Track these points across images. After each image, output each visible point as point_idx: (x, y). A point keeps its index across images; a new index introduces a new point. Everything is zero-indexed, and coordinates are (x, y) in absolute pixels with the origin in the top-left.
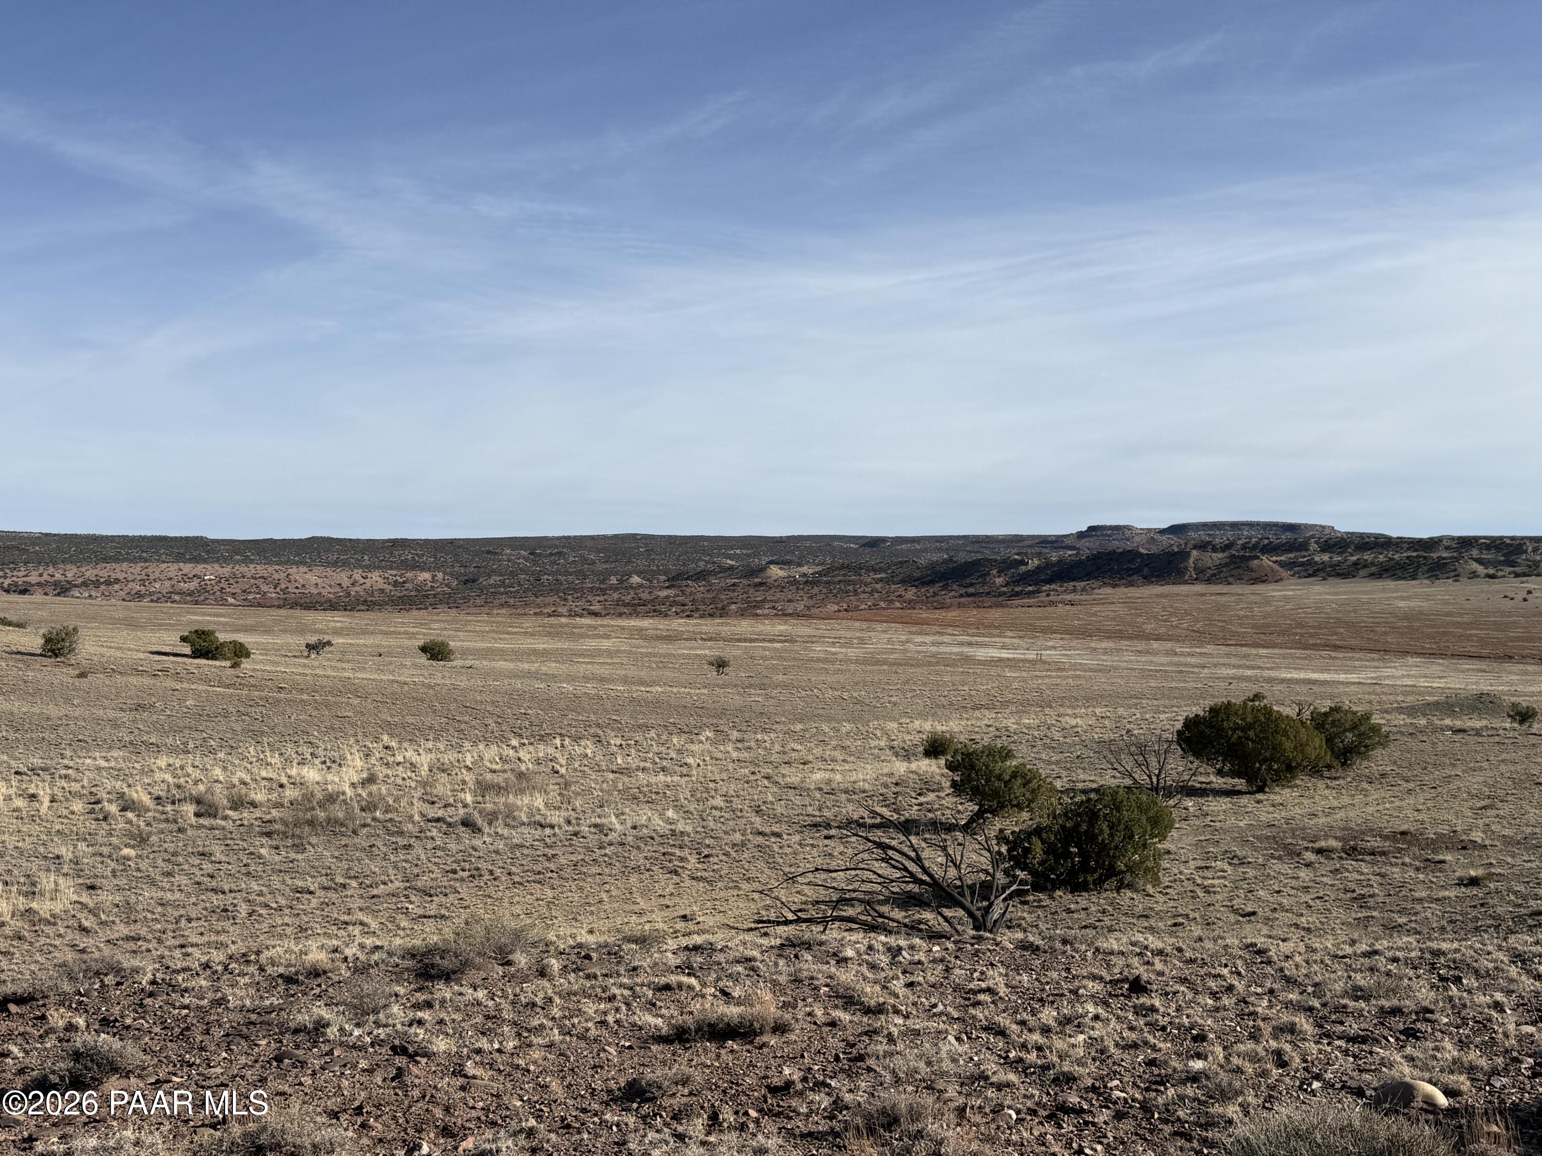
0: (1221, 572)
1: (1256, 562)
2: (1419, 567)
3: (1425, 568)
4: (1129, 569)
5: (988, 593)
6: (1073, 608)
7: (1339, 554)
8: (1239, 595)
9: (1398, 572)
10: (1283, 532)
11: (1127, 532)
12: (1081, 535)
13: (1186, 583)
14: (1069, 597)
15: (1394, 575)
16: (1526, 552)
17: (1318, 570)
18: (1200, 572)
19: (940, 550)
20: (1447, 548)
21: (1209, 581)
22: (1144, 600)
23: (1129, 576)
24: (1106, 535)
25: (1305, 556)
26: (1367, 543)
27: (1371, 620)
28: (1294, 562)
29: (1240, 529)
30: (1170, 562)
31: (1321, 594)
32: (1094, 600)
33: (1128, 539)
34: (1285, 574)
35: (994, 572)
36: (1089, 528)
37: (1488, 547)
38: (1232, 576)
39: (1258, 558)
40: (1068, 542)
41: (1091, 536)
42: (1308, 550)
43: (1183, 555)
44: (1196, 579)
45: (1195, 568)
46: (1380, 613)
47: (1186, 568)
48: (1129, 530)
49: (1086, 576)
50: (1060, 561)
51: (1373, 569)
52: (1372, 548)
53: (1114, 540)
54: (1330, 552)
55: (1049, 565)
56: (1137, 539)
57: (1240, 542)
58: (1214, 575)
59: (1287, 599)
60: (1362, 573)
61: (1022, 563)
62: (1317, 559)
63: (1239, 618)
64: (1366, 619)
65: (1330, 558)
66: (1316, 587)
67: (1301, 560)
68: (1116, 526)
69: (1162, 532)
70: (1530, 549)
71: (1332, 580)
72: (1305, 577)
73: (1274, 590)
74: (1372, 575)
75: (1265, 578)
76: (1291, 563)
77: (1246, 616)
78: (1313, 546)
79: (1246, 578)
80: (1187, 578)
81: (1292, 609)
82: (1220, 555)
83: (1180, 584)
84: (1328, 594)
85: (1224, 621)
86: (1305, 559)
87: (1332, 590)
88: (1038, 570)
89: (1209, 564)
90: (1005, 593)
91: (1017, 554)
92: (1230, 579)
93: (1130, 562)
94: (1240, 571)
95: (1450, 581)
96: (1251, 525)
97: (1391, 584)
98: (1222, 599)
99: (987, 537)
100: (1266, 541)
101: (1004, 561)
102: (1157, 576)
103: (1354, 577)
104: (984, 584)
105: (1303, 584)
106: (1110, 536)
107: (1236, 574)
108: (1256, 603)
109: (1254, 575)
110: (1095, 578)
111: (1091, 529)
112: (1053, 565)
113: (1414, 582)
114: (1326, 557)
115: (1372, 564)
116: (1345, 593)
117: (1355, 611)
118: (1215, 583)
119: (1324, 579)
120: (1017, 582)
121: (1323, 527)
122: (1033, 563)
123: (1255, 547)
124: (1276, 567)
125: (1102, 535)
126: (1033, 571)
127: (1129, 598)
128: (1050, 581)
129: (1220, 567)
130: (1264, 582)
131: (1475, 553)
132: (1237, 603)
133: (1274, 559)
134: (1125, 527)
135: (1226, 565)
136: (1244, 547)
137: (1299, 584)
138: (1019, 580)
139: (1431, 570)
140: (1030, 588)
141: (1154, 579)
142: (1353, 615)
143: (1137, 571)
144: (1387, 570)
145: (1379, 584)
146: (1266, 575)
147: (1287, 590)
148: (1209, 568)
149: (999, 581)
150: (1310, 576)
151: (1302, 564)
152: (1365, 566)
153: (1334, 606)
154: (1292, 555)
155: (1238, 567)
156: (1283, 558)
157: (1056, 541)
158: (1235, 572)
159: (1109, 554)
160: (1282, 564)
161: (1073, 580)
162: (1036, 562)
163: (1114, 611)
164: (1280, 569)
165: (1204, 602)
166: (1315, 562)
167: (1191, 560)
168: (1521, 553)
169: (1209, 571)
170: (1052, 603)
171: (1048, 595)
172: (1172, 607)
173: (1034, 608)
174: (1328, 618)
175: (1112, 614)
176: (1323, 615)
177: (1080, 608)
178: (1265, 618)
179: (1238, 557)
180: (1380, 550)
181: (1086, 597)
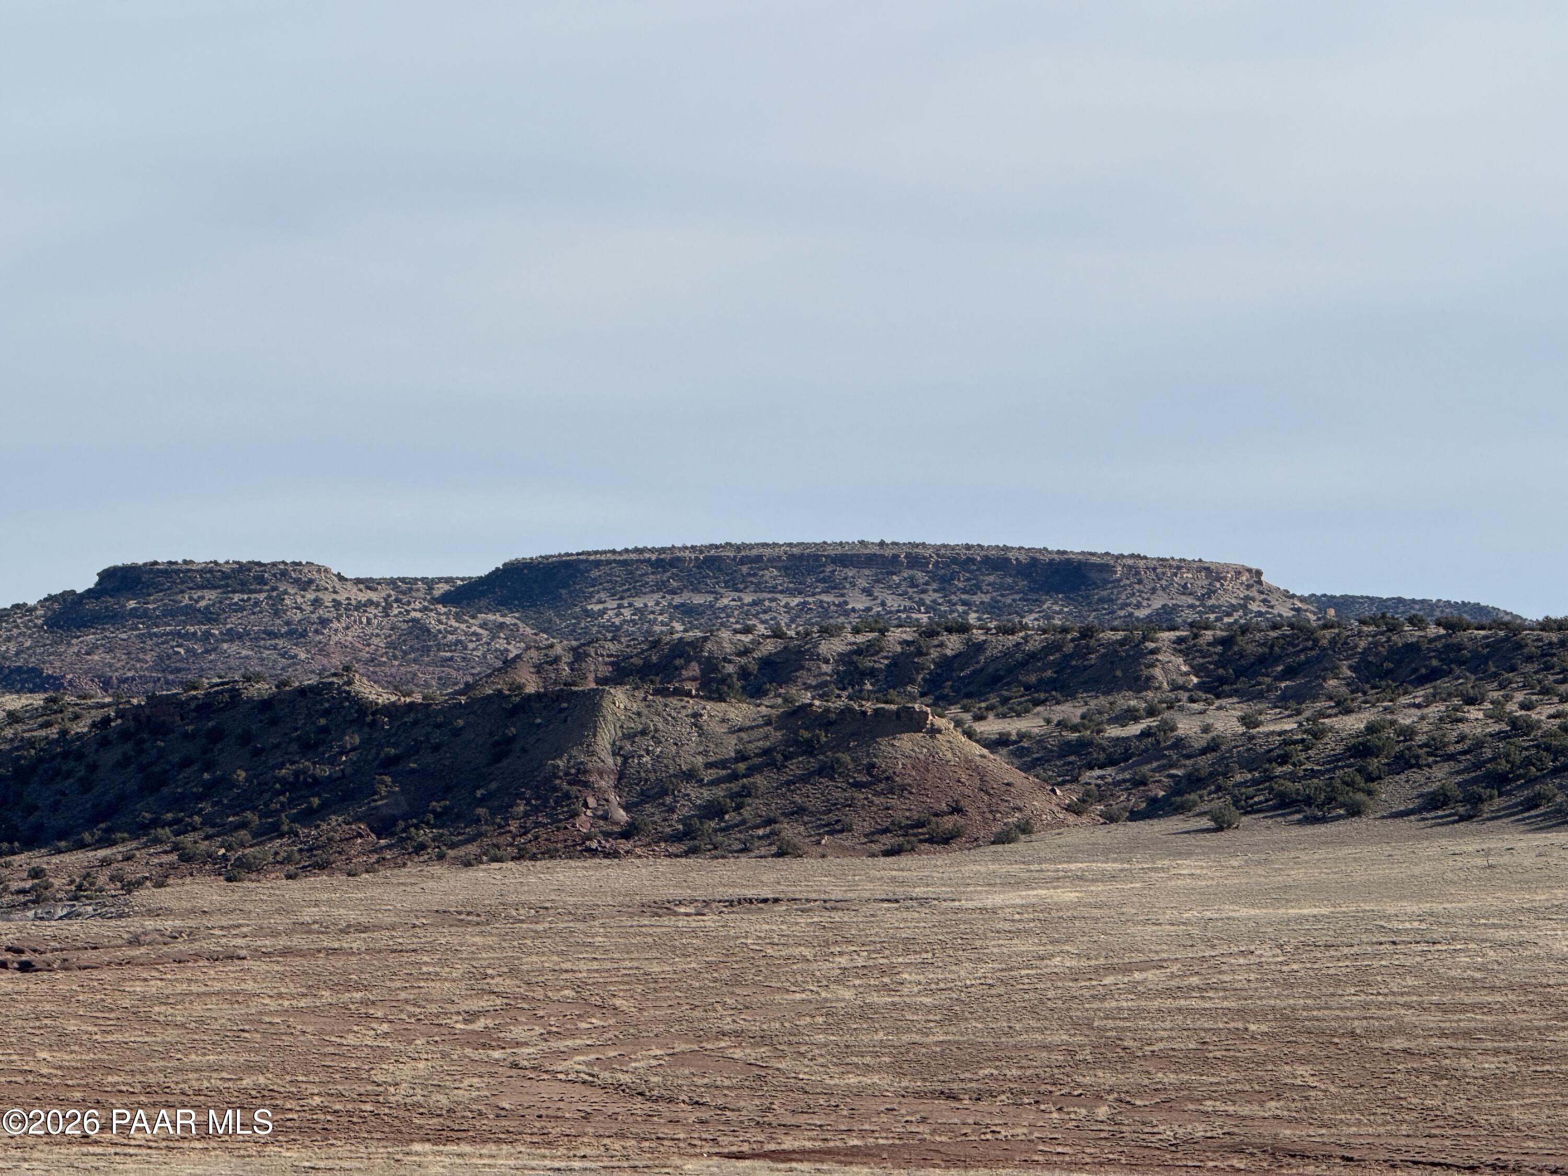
0: (746, 792)
1: (906, 743)
4: (303, 786)
8: (830, 905)
9: (1549, 786)
11: (293, 597)
12: (66, 613)
13: (581, 850)
15: (1531, 804)
17: (1195, 781)
18: (646, 797)
21: (689, 840)
22: (382, 939)
23: (309, 816)
24: (191, 613)
25: (1131, 716)
26: (1412, 648)
27: (1432, 1020)
28: (1081, 747)
29: (832, 585)
30: (502, 748)
32: (135, 941)
33: (297, 634)
34: (1041, 800)
36: (108, 576)
38: (799, 812)
39: (915, 723)
41: (116, 618)
42: (1141, 684)
43: (568, 710)
44: (626, 834)
45: (621, 776)
46: (1475, 985)
47: (579, 777)
48: (305, 585)
49: (91, 822)
51: (1440, 775)
52: (1433, 675)
53: (231, 636)
54: (1246, 696)
57: (832, 647)
58: (713, 810)
59: (1052, 924)
60: (1393, 792)
62: (1186, 726)
63: (834, 1020)
64: (1410, 1017)
65: (1248, 721)
66: (1187, 866)
67: (1114, 732)
68: (242, 568)
69: (464, 595)
72: (1135, 816)
73: (991, 882)
75: (949, 823)
76: (1067, 748)
77: (865, 1013)
78: (1169, 666)
79: (862, 825)
80: (583, 823)
81: (1075, 975)
82: (740, 712)
83: (551, 854)
84: (1239, 895)
85: (763, 1039)
86: (1134, 729)
87: (1257, 877)
89: (690, 756)
92: (789, 831)
93: (307, 747)
94: (837, 791)
98: (753, 927)
100: (953, 644)
102: (442, 819)
103: (1355, 811)
105: (1126, 851)
106: (208, 616)
107: (815, 803)
108: (908, 945)
109: (900, 808)
110: (140, 830)
111: (119, 581)
114: (1226, 720)
115: (1436, 749)
116: (1316, 892)
117: (1362, 980)
118: (718, 851)
119: (1220, 825)
121: (1214, 573)
123: (901, 671)
124: (999, 766)
125: (171, 613)
127: (305, 928)
129: (738, 770)
130: (945, 840)
132: (825, 947)
133: (992, 726)
135: (770, 759)
136: (851, 670)
137: (1106, 852)
141: (425, 834)
142: (1350, 995)
144: (1499, 781)
145: (1467, 847)
146: (957, 810)
147: (1055, 881)
148: (690, 775)
150: (1154, 809)
151: (1119, 754)
152: (1403, 762)
153: (1267, 953)
154: (1071, 711)
155: (827, 771)
156: (1031, 724)
158: (801, 796)
159: (206, 707)
161: (30, 844)
163: (232, 997)
164: (1017, 777)
165: (665, 946)
166: (1179, 743)
167: (605, 738)
169: (691, 790)
172: (513, 972)
174: (1241, 1013)
176: (1216, 1001)
177: (64, 982)
178: (950, 1017)
179: (825, 721)
180: (1467, 683)
181: (96, 929)
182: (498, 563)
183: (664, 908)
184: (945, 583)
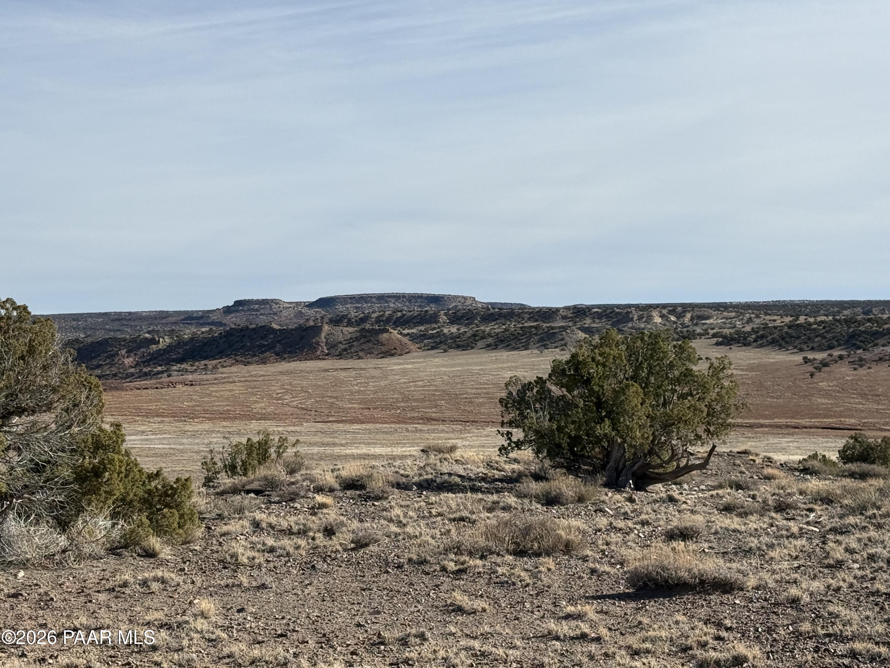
0: (352, 346)
1: (385, 335)
2: (530, 337)
3: (537, 338)
4: (261, 346)
5: (115, 375)
6: (190, 389)
7: (467, 325)
8: (361, 369)
9: (512, 342)
10: (428, 304)
11: (274, 306)
12: (227, 310)
13: (318, 358)
14: (190, 377)
15: (508, 346)
16: (632, 320)
17: (441, 342)
18: (332, 347)
19: (76, 329)
20: (564, 318)
21: (340, 356)
22: (267, 378)
23: (263, 352)
24: (253, 310)
25: (435, 329)
26: (492, 314)
27: (473, 391)
28: (424, 335)
29: (387, 302)
30: (302, 338)
31: (438, 366)
32: (216, 379)
33: (275, 314)
34: (413, 347)
35: (123, 352)
36: (235, 302)
37: (599, 316)
38: (363, 350)
39: (387, 331)
40: (214, 318)
41: (238, 311)
42: (437, 322)
43: (316, 330)
44: (327, 355)
45: (326, 343)
46: (485, 384)
47: (318, 343)
48: (277, 304)
49: (218, 354)
50: (192, 339)
51: (490, 340)
52: (496, 319)
53: (261, 314)
54: (458, 324)
55: (180, 343)
56: (285, 313)
57: (374, 315)
58: (345, 350)
59: (404, 372)
60: (480, 344)
61: (153, 341)
62: (445, 331)
63: (352, 393)
64: (469, 390)
65: (458, 330)
66: (437, 360)
67: (430, 332)
68: (264, 300)
69: (311, 305)
70: (636, 317)
71: (453, 352)
72: (428, 350)
73: (395, 364)
74: (489, 347)
75: (393, 352)
76: (421, 335)
77: (358, 392)
78: (443, 318)
79: (376, 353)
80: (318, 353)
81: (405, 383)
82: (351, 329)
83: (312, 359)
84: (444, 366)
85: (336, 398)
86: (435, 331)
87: (450, 362)
88: (170, 349)
89: (341, 339)
90: (132, 374)
91: (149, 332)
92: (361, 354)
93: (262, 338)
94: (370, 345)
95: (557, 350)
96: (397, 297)
97: (504, 355)
98: (342, 374)
99: (130, 313)
100: (399, 314)
101: (134, 340)
102: (290, 352)
103: (472, 348)
104: (111, 365)
105: (425, 357)
106: (257, 310)
107: (366, 348)
108: (373, 377)
109: (384, 349)
110: (227, 356)
111: (238, 303)
112: (185, 344)
113: (526, 352)
114: (454, 329)
115: (490, 335)
116: (461, 365)
117: (462, 383)
118: (346, 358)
119: (445, 351)
120: (146, 363)
121: (465, 298)
122: (165, 342)
123: (388, 320)
124: (405, 340)
125: (249, 310)
126: (164, 350)
127: (252, 376)
128: (180, 361)
129: (350, 342)
130: (393, 355)
131: (588, 322)
132: (356, 378)
133: (406, 331)
134: (272, 301)
135: (357, 339)
136: (378, 320)
137: (421, 357)
138: (148, 361)
139: (541, 340)
140: (159, 368)
141: (286, 356)
142: (459, 386)
143: (270, 348)
144: (502, 341)
145: (494, 355)
146: (395, 349)
147: (407, 364)
148: (340, 343)
149: (128, 361)
150: (433, 348)
151: (432, 337)
152: (482, 338)
153: (445, 378)
154: (422, 328)
155: (369, 341)
156: (414, 331)
157: (202, 317)
159: (242, 330)
160: (413, 338)
161: (205, 359)
162: (168, 340)
163: (230, 391)
164: (408, 342)
165: (324, 378)
166: (444, 334)
167: (323, 335)
168: (627, 322)
169: (340, 345)
170: (173, 384)
171: (169, 376)
172: (290, 384)
173: (149, 391)
174: (435, 390)
175: (227, 393)
176: (431, 388)
177: (197, 388)
178: (376, 392)
179: (368, 331)
180: (503, 321)
181: (209, 377)
182: (317, 298)
183: (327, 370)
184: (410, 301)
